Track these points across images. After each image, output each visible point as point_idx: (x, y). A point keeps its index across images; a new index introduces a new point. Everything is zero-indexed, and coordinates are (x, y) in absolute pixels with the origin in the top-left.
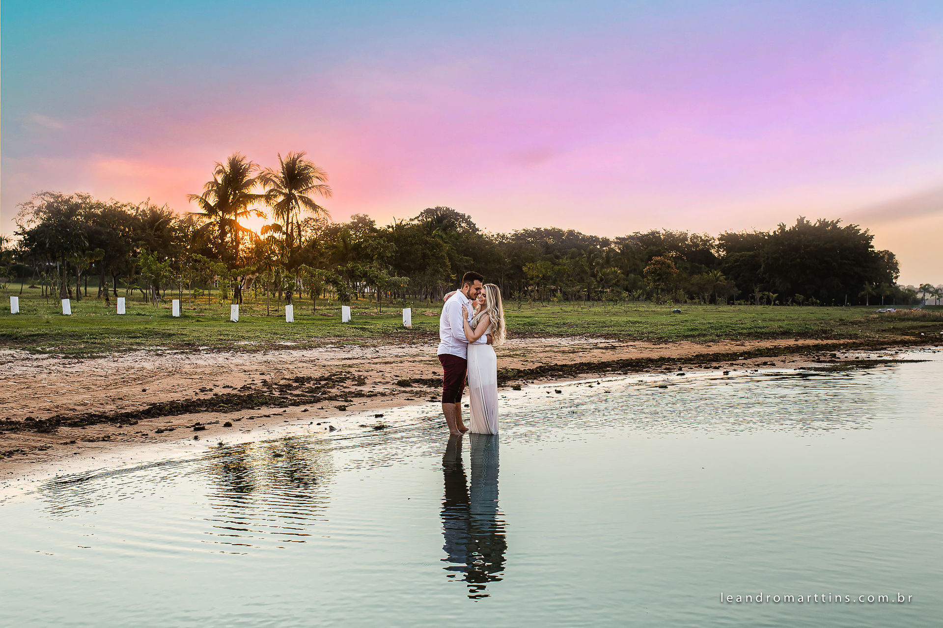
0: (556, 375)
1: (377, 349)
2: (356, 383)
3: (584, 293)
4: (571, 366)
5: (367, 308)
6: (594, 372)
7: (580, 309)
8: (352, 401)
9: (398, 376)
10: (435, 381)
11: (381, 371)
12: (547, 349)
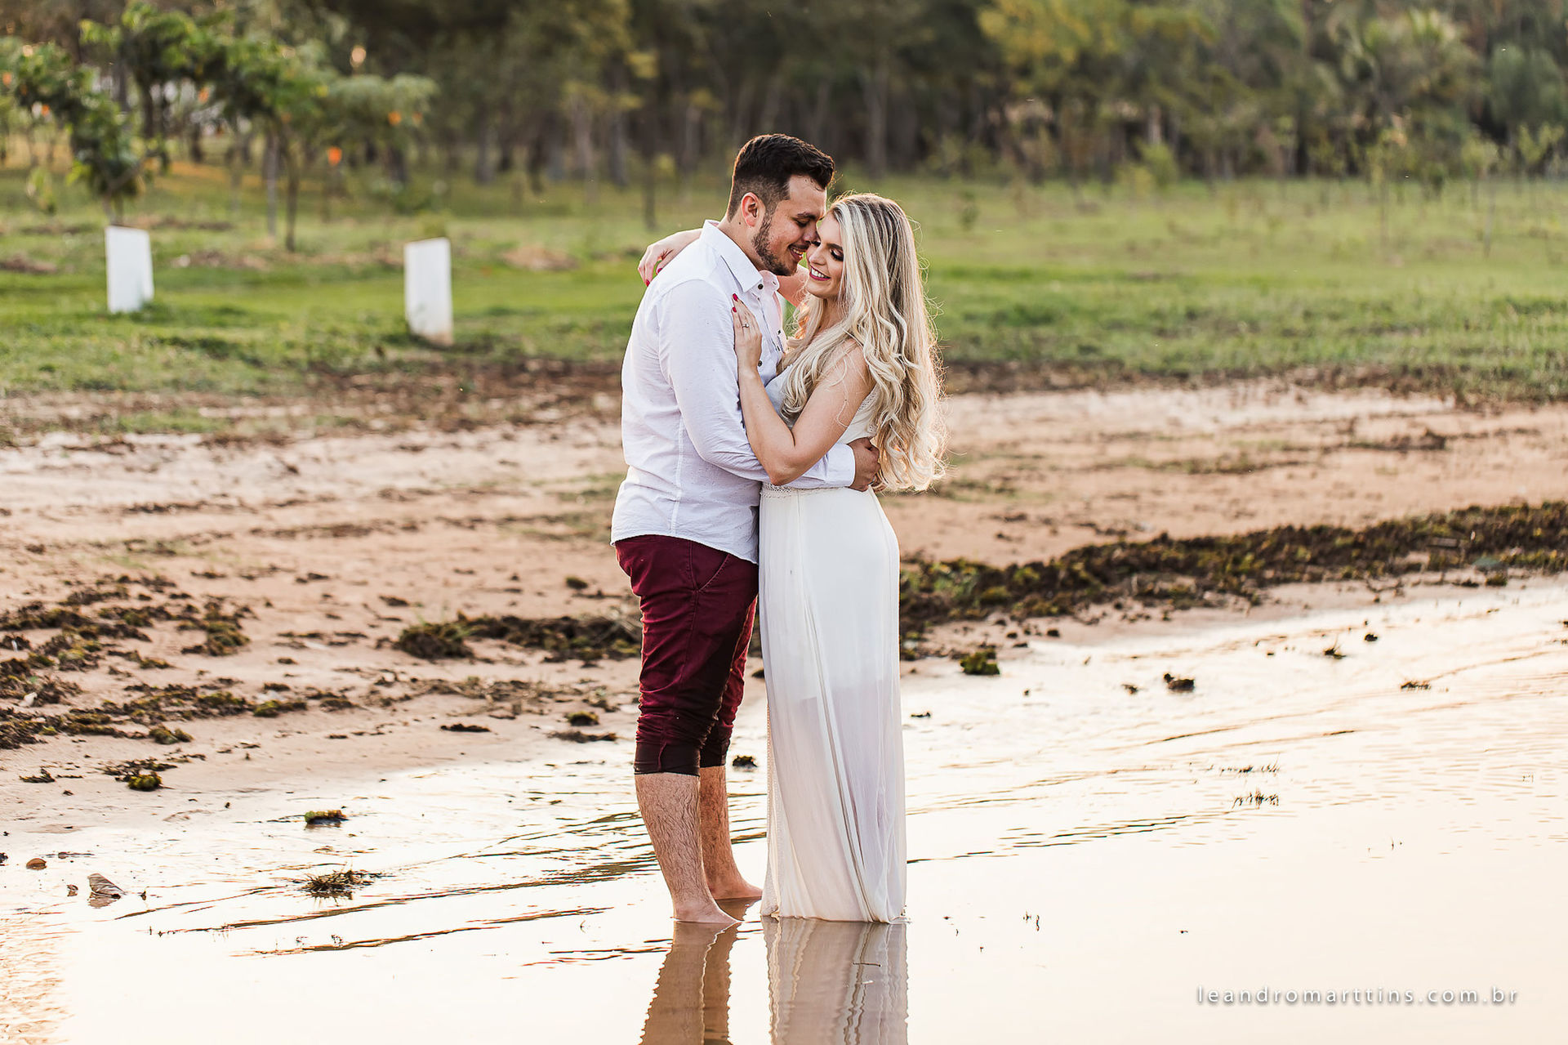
0: (1164, 595)
1: (290, 457)
2: (200, 638)
3: (1277, 142)
4: (1235, 547)
5: (219, 228)
6: (1347, 577)
7: (1261, 227)
8: (182, 738)
9: (401, 603)
10: (583, 631)
11: (318, 577)
12: (1118, 451)
